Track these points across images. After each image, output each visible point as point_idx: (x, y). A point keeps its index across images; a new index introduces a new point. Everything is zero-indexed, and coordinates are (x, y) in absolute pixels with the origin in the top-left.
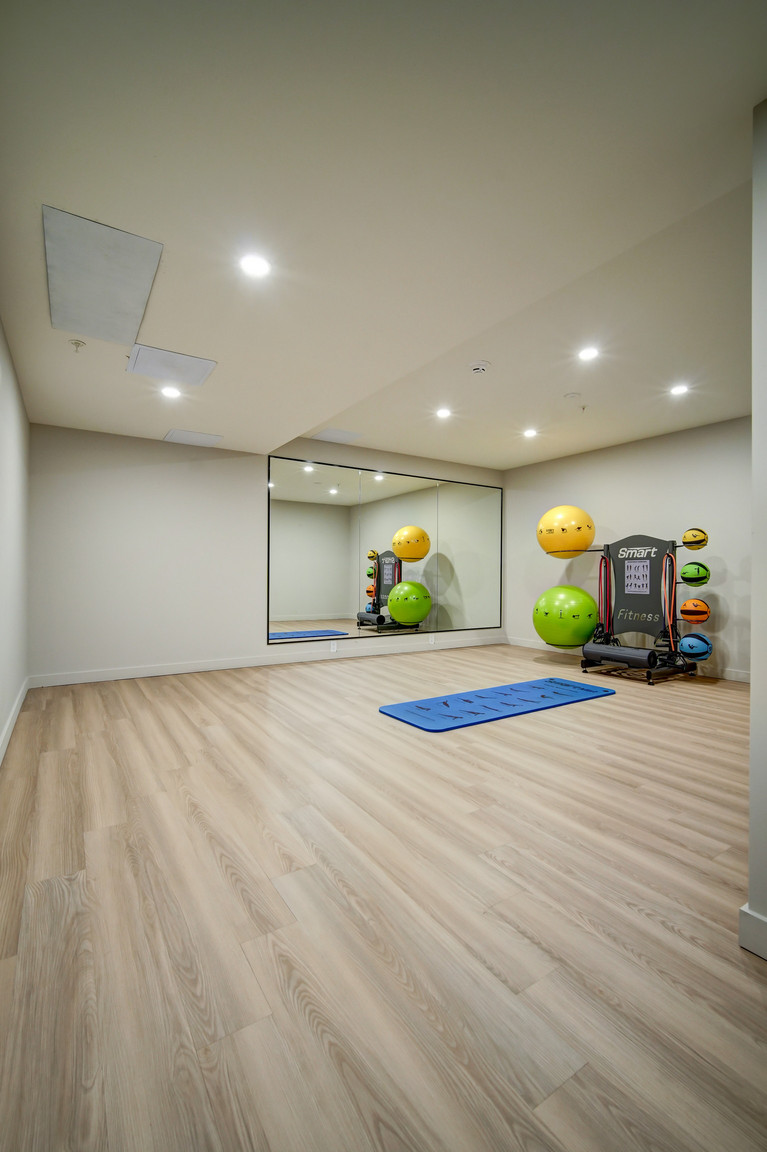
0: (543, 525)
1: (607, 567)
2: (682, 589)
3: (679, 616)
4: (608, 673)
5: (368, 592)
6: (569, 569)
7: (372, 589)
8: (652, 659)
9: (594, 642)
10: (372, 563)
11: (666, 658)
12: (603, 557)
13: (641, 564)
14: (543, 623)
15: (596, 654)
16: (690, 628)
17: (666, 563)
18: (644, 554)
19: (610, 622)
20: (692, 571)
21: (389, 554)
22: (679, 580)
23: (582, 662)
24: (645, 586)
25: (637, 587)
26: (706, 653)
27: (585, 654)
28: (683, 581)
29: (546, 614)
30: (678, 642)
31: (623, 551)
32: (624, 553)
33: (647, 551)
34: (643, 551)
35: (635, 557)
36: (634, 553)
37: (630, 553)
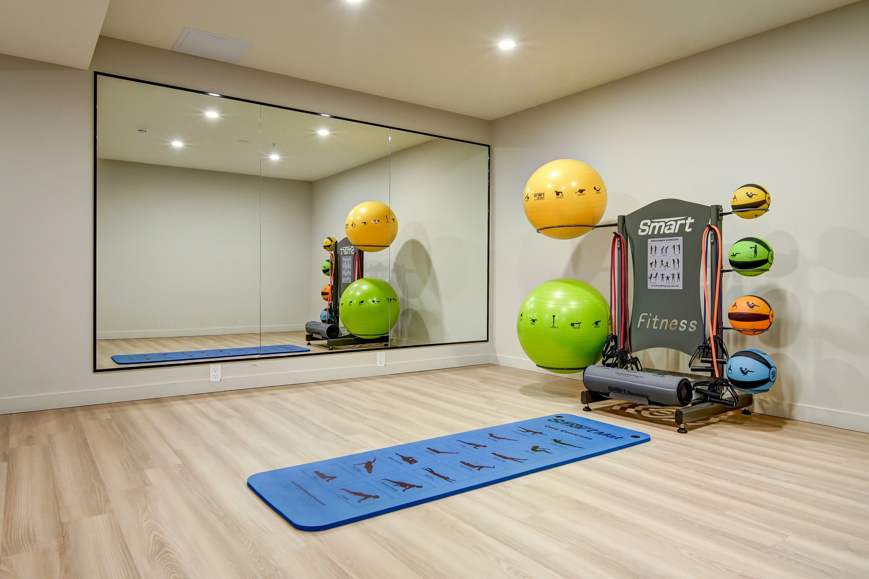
0: (530, 190)
1: (623, 249)
2: (732, 280)
3: (726, 322)
4: (621, 412)
5: (323, 294)
6: (576, 257)
7: (328, 290)
9: (604, 363)
10: (328, 255)
11: (706, 388)
12: (617, 236)
13: (671, 244)
15: (601, 383)
16: (743, 341)
17: (707, 239)
18: (674, 228)
19: (627, 333)
20: (745, 252)
21: (346, 242)
22: (727, 266)
23: (582, 393)
24: (676, 277)
25: (665, 279)
26: (767, 381)
27: (586, 382)
28: (731, 268)
29: (534, 321)
30: (725, 363)
31: (645, 224)
32: (646, 228)
33: (679, 222)
34: (674, 223)
35: (662, 232)
36: (660, 227)
37: (655, 227)
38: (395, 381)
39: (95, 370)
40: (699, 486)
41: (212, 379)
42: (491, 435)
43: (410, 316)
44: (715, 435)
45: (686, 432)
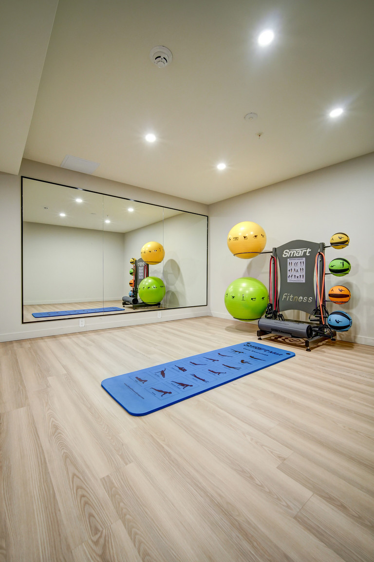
0: (231, 235)
1: (275, 263)
2: (330, 278)
3: (328, 298)
4: (275, 340)
5: (130, 284)
6: (249, 267)
7: (132, 282)
8: (309, 331)
9: (266, 316)
10: (132, 266)
11: (317, 329)
12: (272, 257)
13: (299, 261)
14: (231, 303)
15: (268, 327)
16: (336, 307)
17: (318, 259)
18: (301, 253)
19: (277, 302)
20: (338, 265)
21: (141, 260)
22: (328, 271)
23: (258, 331)
24: (302, 276)
25: (296, 277)
26: (348, 326)
27: (259, 326)
28: (330, 272)
29: (233, 297)
30: (327, 317)
31: (286, 252)
32: (287, 254)
33: (303, 251)
34: (301, 251)
35: (294, 256)
36: (294, 253)
37: (291, 253)
38: (167, 325)
39: (23, 323)
40: (329, 382)
41: (81, 326)
42: (219, 354)
43: (170, 294)
44: (324, 352)
45: (310, 351)
